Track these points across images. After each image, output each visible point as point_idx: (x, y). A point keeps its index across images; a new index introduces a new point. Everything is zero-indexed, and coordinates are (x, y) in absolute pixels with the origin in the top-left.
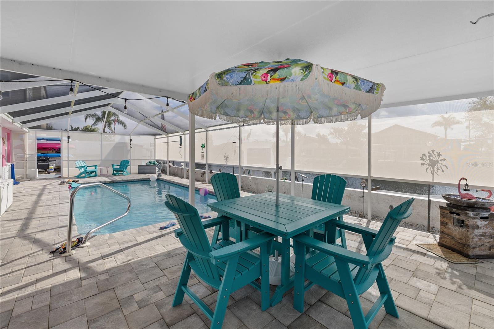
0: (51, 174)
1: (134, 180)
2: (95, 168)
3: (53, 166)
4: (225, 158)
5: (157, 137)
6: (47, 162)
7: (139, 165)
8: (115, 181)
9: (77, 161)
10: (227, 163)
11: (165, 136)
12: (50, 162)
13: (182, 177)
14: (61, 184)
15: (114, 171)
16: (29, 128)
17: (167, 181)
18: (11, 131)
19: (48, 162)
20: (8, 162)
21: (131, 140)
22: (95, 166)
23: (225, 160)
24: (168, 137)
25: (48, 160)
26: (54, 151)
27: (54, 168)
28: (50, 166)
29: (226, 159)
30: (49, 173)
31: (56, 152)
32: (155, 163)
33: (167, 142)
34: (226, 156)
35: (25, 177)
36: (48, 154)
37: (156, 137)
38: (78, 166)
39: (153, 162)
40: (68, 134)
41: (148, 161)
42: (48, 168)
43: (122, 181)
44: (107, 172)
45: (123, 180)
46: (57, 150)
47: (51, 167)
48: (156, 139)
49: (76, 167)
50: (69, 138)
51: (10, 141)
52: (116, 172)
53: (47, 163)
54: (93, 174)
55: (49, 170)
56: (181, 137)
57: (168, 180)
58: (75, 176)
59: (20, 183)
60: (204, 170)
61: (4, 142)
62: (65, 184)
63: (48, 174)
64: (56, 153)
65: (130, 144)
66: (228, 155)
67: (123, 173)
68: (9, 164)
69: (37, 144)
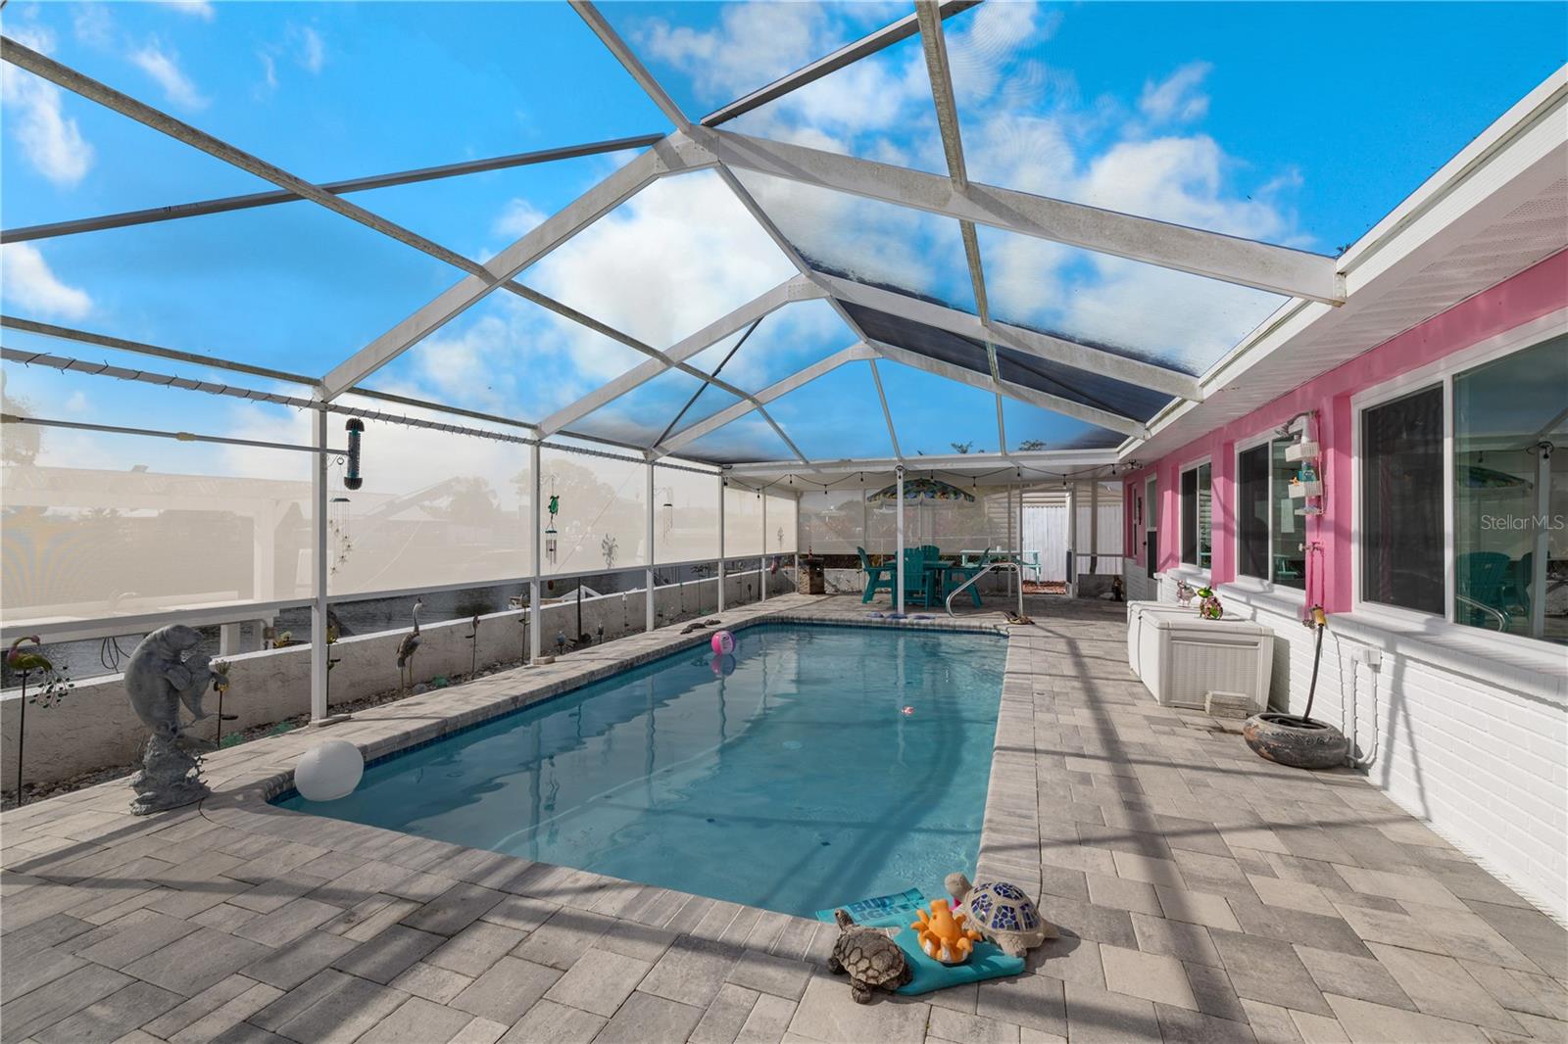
4: (603, 551)
10: (609, 565)
23: (604, 554)
29: (607, 552)
34: (607, 543)
60: (411, 629)
66: (614, 540)
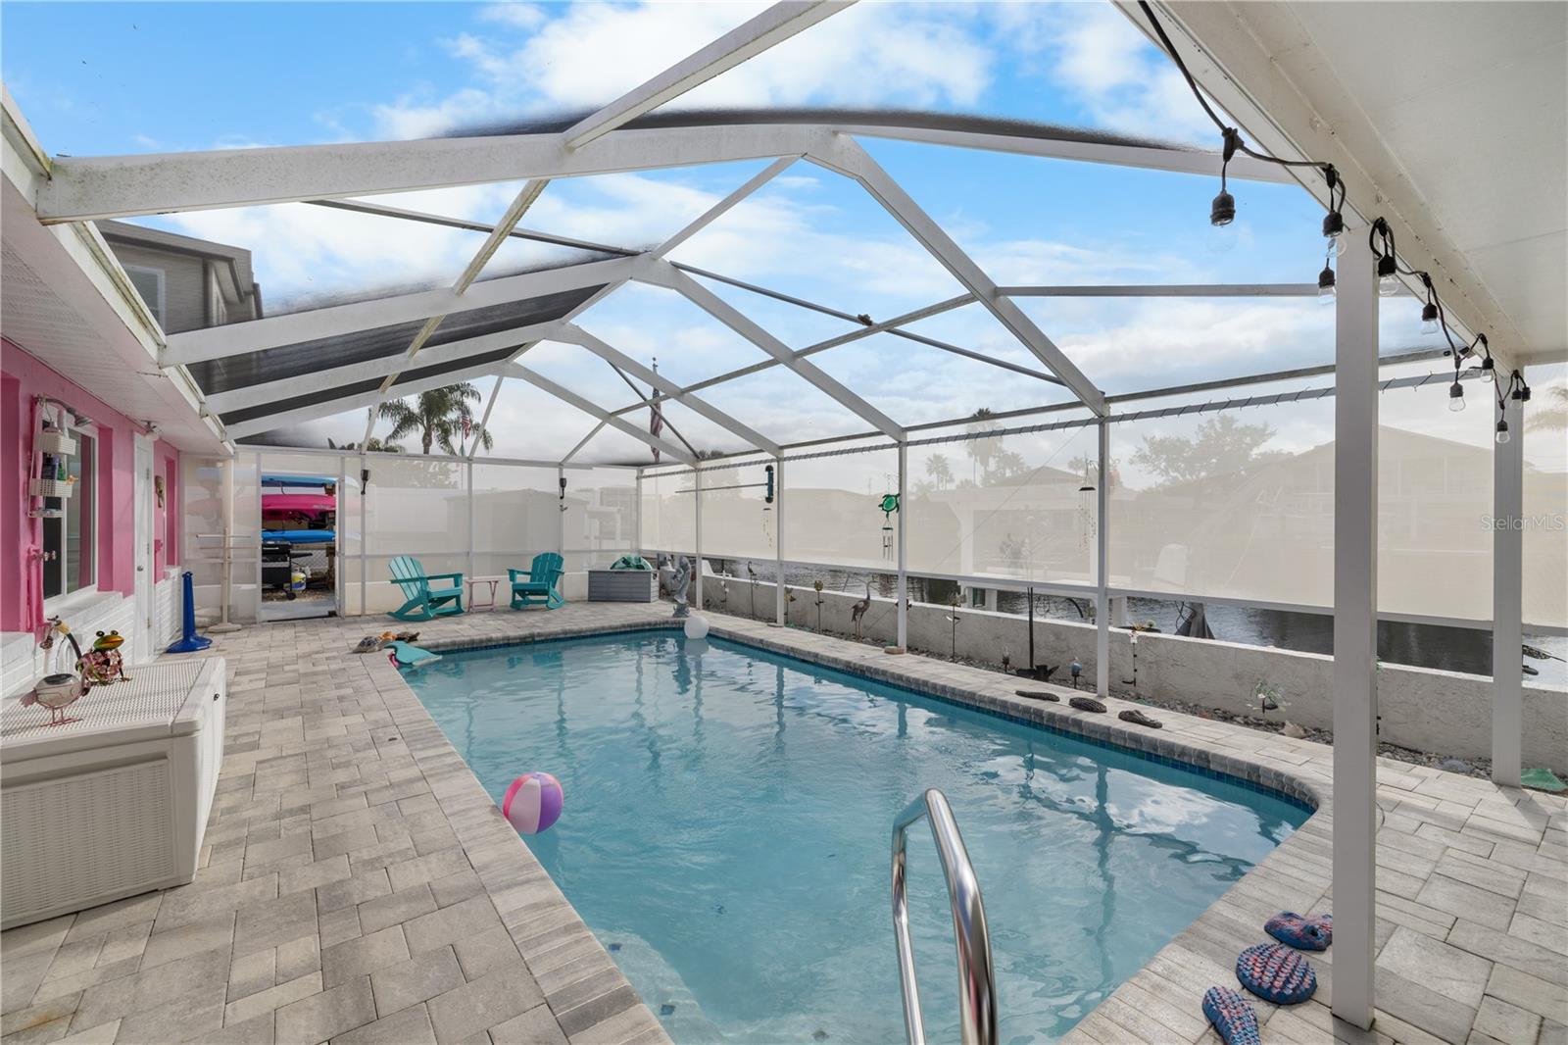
0: (296, 600)
1: (602, 632)
2: (456, 585)
3: (303, 572)
5: (648, 471)
6: (286, 560)
7: (590, 572)
8: (539, 635)
9: (394, 556)
11: (691, 468)
12: (293, 560)
13: (771, 620)
14: (362, 649)
15: (517, 595)
16: (238, 441)
17: (727, 637)
18: (179, 451)
19: (288, 558)
20: (171, 562)
21: (563, 483)
22: (457, 577)
24: (697, 470)
25: (288, 552)
26: (305, 523)
27: (307, 579)
28: (294, 574)
30: (291, 596)
31: (310, 524)
32: (642, 563)
33: (696, 491)
35: (225, 618)
36: (288, 533)
37: (642, 471)
38: (400, 577)
39: (636, 559)
40: (363, 465)
41: (618, 557)
42: (289, 579)
43: (562, 636)
44: (493, 594)
45: (565, 632)
46: (314, 518)
47: (298, 576)
48: (643, 480)
49: (393, 582)
50: (365, 476)
51: (176, 488)
52: (520, 599)
53: (285, 564)
54: (451, 604)
55: (291, 587)
56: (769, 469)
57: (729, 633)
58: (389, 613)
59: (211, 642)
61: (161, 492)
62: (373, 651)
63: (288, 602)
64: (310, 528)
65: (562, 498)
67: (546, 602)
68: (175, 572)
69: (263, 496)
